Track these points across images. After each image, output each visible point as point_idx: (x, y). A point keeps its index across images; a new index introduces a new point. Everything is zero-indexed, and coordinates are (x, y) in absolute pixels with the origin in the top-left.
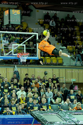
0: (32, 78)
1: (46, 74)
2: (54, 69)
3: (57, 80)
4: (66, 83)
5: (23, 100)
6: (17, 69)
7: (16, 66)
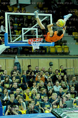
0: (36, 71)
1: (51, 65)
2: (61, 60)
3: (64, 72)
4: (76, 75)
5: (28, 96)
6: (17, 60)
7: (16, 57)
